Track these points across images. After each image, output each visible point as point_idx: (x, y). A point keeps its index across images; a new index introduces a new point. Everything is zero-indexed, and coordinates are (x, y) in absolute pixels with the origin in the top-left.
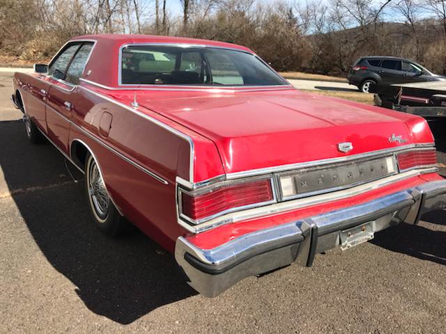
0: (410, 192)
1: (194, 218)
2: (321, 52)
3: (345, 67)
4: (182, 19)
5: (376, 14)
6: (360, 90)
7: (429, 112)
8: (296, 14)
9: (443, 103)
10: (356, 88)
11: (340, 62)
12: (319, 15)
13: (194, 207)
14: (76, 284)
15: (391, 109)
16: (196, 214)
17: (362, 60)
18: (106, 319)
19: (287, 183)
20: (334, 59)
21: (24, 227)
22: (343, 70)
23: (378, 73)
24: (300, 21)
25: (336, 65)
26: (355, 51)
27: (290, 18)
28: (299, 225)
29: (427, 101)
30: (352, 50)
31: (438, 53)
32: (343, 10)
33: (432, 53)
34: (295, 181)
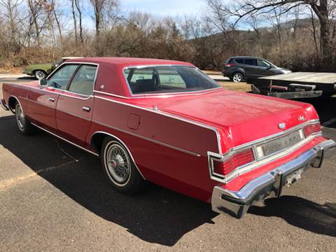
0: (315, 149)
1: (224, 175)
2: (198, 54)
3: (216, 64)
4: (95, 32)
5: (233, 26)
6: (231, 80)
7: (289, 96)
8: (178, 27)
9: (296, 89)
10: (228, 78)
11: (212, 61)
12: (195, 28)
13: (223, 168)
14: (125, 227)
15: (267, 95)
16: (225, 172)
17: (232, 59)
18: (158, 245)
19: (259, 150)
20: (208, 58)
21: (64, 195)
22: (215, 66)
23: (242, 68)
24: (183, 32)
25: (210, 63)
26: (222, 52)
27: (174, 30)
28: (272, 173)
29: (286, 88)
30: (220, 51)
31: (277, 52)
32: (211, 25)
33: (274, 53)
34: (263, 148)
